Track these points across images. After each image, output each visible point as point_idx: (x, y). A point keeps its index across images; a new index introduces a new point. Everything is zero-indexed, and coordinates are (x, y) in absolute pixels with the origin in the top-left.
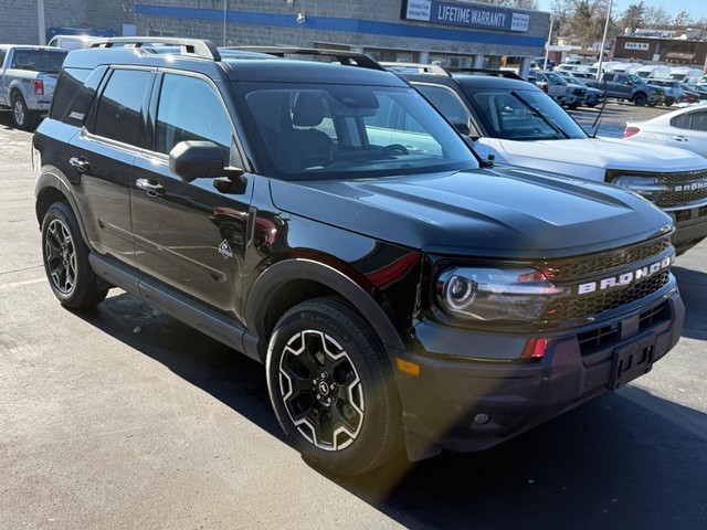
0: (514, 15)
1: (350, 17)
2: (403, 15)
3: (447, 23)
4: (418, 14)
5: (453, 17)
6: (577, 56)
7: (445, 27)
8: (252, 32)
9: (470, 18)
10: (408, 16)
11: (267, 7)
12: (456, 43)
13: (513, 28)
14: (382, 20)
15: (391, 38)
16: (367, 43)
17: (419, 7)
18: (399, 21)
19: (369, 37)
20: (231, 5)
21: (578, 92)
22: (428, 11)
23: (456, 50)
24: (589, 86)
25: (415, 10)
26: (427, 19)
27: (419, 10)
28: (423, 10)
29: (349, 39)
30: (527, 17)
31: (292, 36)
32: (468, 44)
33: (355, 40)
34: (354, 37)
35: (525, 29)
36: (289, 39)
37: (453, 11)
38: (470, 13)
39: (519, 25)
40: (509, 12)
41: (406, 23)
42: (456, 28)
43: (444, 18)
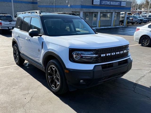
0: (122, 2)
1: (79, 5)
2: (93, 4)
3: (104, 5)
4: (96, 3)
5: (106, 3)
6: (145, 12)
7: (104, 6)
8: (60, 10)
9: (110, 4)
10: (94, 4)
11: (63, 4)
12: (107, 10)
13: (122, 5)
14: (87, 5)
15: (90, 9)
16: (84, 11)
17: (97, 1)
18: (91, 5)
19: (84, 9)
20: (56, 4)
21: (141, 20)
22: (99, 2)
23: (107, 11)
24: (144, 18)
25: (96, 2)
26: (99, 4)
27: (97, 2)
28: (98, 2)
29: (79, 10)
30: (125, 3)
31: (68, 10)
32: (110, 10)
33: (80, 10)
34: (80, 9)
35: (125, 6)
36: (67, 11)
37: (106, 2)
38: (110, 2)
39: (123, 4)
40: (121, 2)
41: (94, 5)
42: (107, 6)
43: (103, 4)
